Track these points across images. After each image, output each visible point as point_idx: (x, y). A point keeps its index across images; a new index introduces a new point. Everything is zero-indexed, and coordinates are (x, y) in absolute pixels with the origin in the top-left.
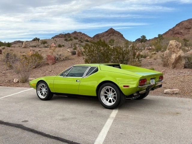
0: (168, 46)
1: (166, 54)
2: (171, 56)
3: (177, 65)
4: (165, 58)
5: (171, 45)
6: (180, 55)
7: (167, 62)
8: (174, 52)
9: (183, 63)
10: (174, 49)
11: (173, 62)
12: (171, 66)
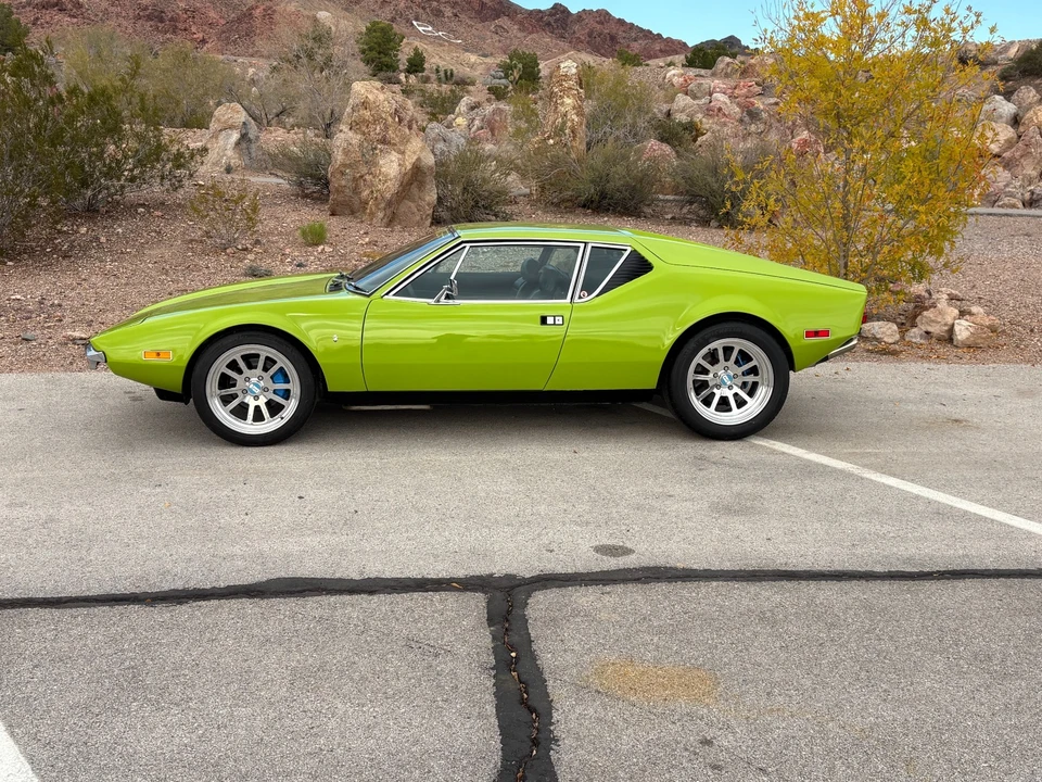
0: (348, 110)
1: (346, 152)
2: (376, 164)
3: (403, 208)
4: (343, 173)
5: (365, 104)
6: (419, 159)
7: (356, 191)
8: (384, 141)
9: (427, 198)
10: (386, 128)
11: (388, 196)
12: (381, 215)
